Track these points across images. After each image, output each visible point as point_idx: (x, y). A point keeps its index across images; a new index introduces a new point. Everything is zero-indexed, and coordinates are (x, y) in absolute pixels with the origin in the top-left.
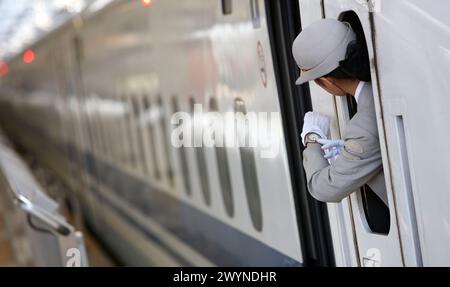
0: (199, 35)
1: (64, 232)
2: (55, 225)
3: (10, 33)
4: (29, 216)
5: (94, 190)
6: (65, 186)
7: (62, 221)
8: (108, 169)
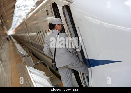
0: (45, 19)
1: (28, 56)
2: (26, 55)
3: (16, 25)
4: (22, 54)
5: (33, 48)
6: (28, 48)
7: (27, 54)
8: (35, 44)
